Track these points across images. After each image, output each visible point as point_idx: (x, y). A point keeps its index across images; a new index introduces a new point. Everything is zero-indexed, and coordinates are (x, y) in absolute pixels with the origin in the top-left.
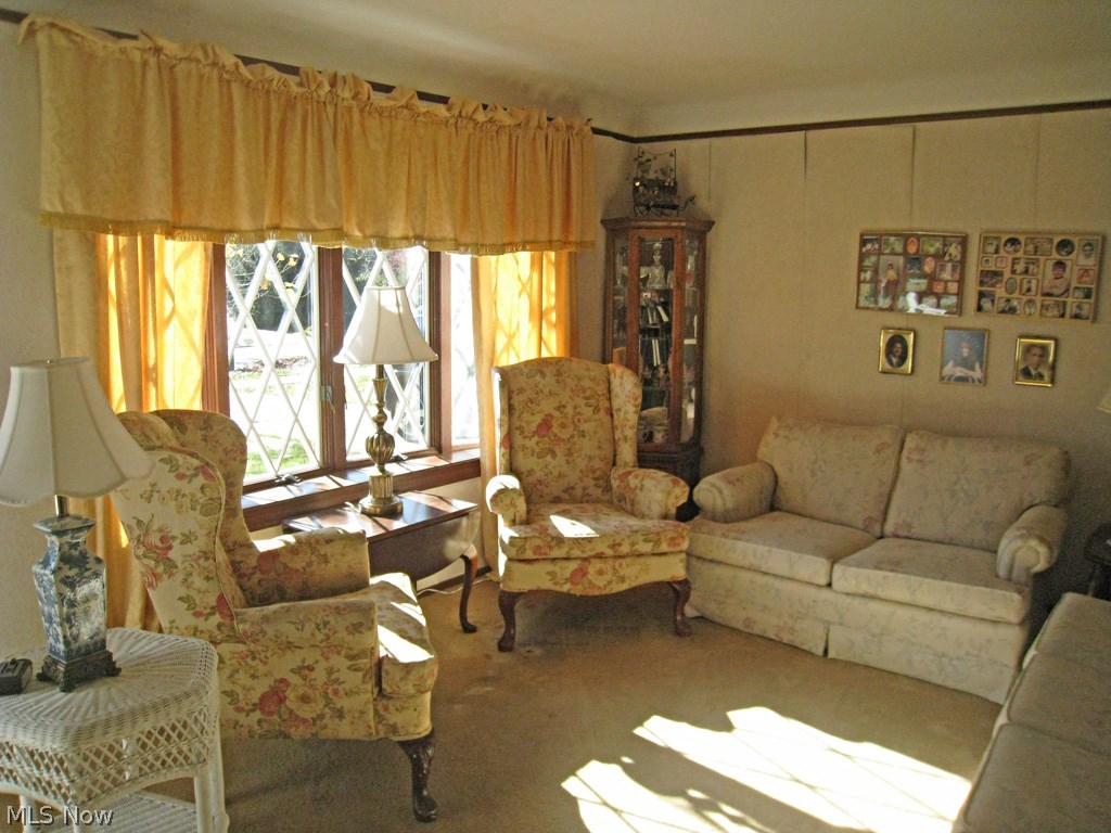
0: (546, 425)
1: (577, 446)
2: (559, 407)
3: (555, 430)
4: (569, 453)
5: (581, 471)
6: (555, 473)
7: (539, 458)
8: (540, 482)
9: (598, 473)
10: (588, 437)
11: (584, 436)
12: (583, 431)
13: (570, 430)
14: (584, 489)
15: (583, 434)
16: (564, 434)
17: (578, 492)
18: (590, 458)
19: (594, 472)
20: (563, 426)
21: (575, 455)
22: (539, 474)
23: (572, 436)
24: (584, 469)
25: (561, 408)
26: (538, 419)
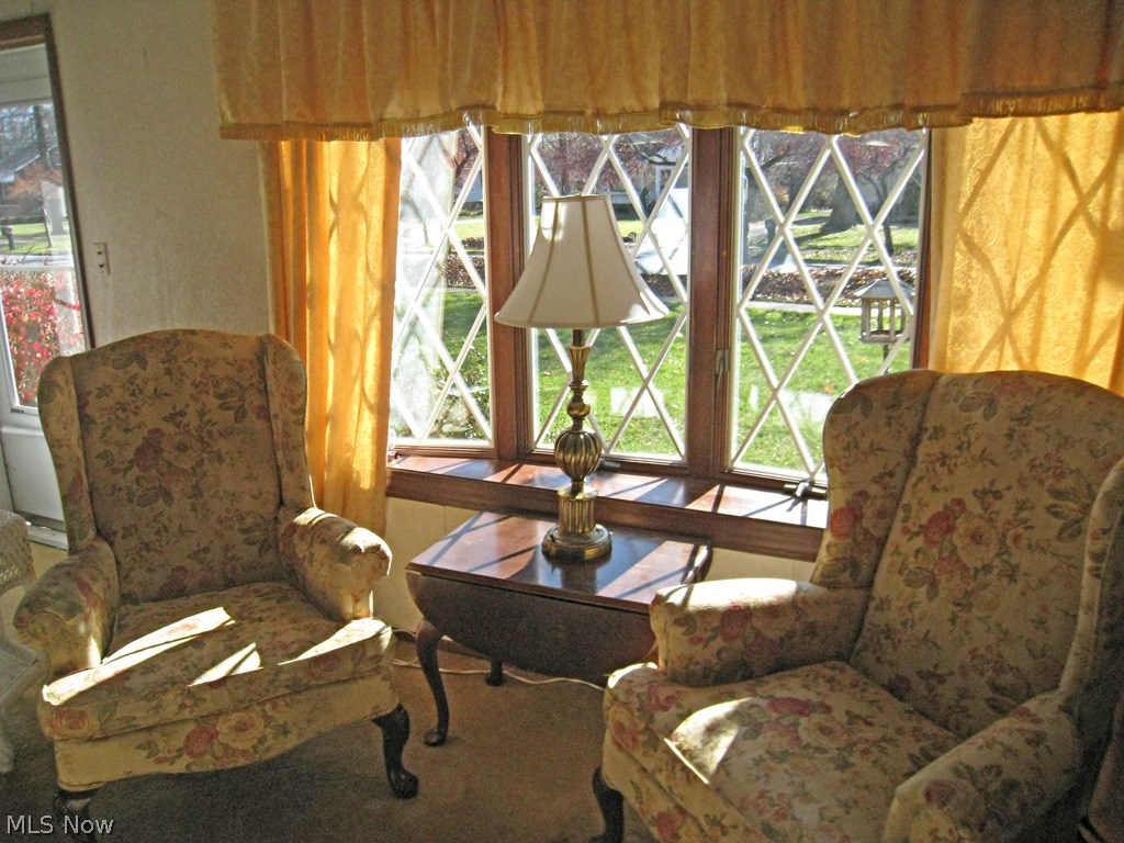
0: (945, 522)
1: (987, 594)
2: (985, 492)
3: (958, 539)
4: (964, 603)
5: (973, 654)
6: (920, 630)
7: (909, 583)
8: (888, 632)
9: (1008, 679)
10: (1020, 586)
11: (1012, 579)
12: (1015, 568)
13: (988, 553)
14: (963, 694)
15: (1012, 574)
16: (972, 558)
17: (948, 693)
18: (1005, 636)
19: (999, 670)
20: (976, 537)
21: (976, 612)
22: (893, 616)
23: (987, 568)
24: (982, 651)
25: (988, 495)
26: (937, 505)
